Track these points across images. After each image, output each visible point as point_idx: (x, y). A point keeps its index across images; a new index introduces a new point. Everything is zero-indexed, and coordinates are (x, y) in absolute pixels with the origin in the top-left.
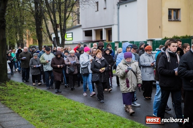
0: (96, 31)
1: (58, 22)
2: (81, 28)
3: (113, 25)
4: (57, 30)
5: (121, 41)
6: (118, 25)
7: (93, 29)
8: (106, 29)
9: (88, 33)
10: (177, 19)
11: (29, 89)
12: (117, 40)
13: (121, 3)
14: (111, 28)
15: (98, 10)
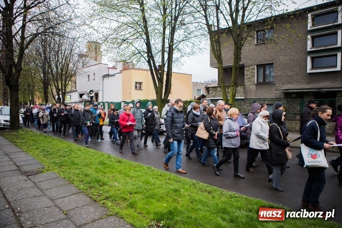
1: (60, 88)
2: (77, 92)
3: (100, 91)
4: (59, 93)
6: (103, 91)
7: (85, 93)
9: (81, 96)
10: (140, 89)
11: (36, 135)
12: (102, 101)
13: (105, 76)
14: (98, 93)
15: (89, 81)
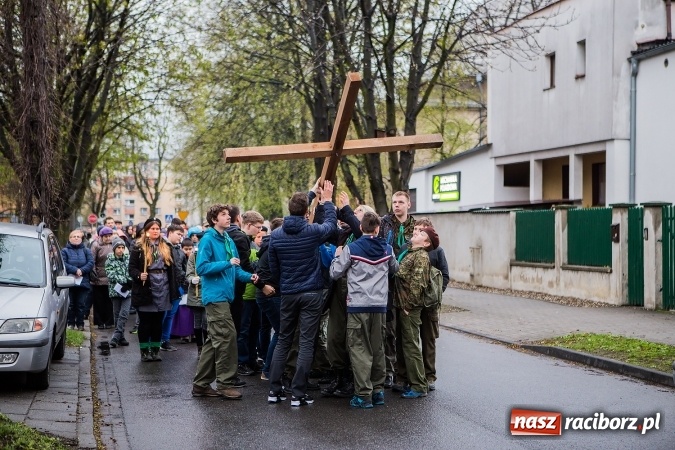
0: (547, 165)
1: (381, 124)
2: (490, 154)
3: (612, 140)
6: (632, 139)
7: (532, 159)
8: (584, 158)
9: (515, 175)
12: (625, 200)
13: (646, 51)
14: (603, 154)
15: (552, 85)
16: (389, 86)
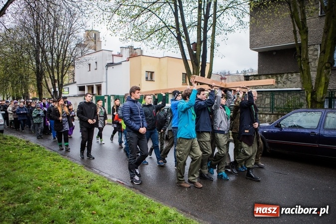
0: (88, 86)
1: (56, 78)
2: (76, 84)
3: (103, 82)
4: (55, 85)
5: (109, 94)
6: (106, 82)
7: (86, 85)
8: (97, 85)
10: (152, 80)
13: (109, 65)
14: (101, 85)
15: (90, 70)
16: (58, 70)
